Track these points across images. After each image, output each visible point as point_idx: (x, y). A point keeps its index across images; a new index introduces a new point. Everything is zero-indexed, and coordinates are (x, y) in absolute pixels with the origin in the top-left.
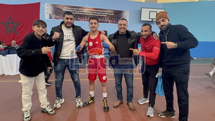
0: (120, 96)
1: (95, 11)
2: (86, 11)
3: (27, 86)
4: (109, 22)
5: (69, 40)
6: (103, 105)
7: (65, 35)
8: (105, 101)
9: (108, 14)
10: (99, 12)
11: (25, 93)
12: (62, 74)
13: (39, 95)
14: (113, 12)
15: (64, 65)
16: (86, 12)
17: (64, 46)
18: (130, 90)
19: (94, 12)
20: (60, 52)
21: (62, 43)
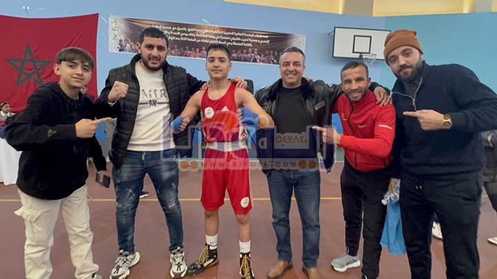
0: (285, 248)
1: (226, 34)
2: (205, 34)
3: (38, 225)
4: (258, 60)
5: (153, 103)
6: (240, 273)
7: (143, 90)
8: (246, 263)
9: (256, 41)
10: (235, 37)
11: (33, 243)
12: (134, 191)
13: (71, 247)
14: (267, 37)
15: (139, 168)
16: (203, 36)
17: (141, 117)
18: (311, 234)
20: (129, 132)
21: (135, 110)
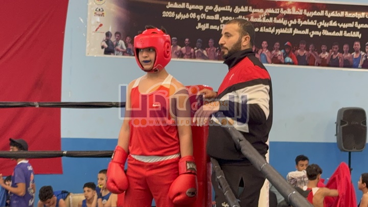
1: (308, 14)
2: (267, 17)
10: (327, 20)
16: (264, 20)
19: (304, 18)
